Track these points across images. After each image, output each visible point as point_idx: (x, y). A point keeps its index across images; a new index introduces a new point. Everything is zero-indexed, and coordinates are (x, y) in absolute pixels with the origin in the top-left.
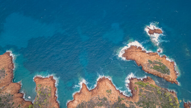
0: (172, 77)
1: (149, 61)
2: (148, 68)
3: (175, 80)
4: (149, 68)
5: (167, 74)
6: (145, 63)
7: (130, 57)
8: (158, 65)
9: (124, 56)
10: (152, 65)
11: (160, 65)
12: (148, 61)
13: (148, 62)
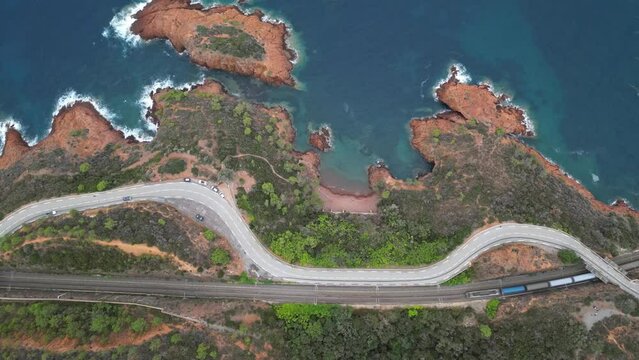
0: (271, 65)
1: (199, 29)
2: (198, 50)
3: (283, 75)
4: (200, 50)
5: (255, 58)
6: (190, 35)
7: (149, 29)
8: (224, 36)
9: (135, 29)
10: (205, 38)
11: (231, 34)
12: (195, 28)
13: (196, 33)
